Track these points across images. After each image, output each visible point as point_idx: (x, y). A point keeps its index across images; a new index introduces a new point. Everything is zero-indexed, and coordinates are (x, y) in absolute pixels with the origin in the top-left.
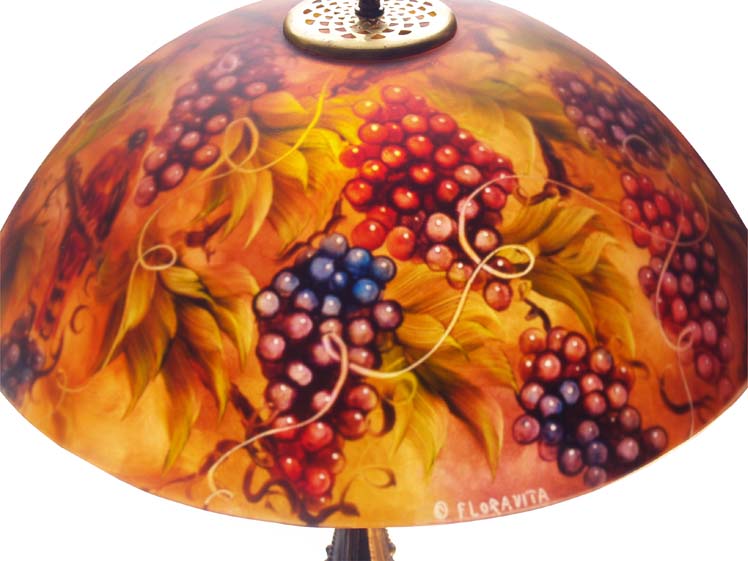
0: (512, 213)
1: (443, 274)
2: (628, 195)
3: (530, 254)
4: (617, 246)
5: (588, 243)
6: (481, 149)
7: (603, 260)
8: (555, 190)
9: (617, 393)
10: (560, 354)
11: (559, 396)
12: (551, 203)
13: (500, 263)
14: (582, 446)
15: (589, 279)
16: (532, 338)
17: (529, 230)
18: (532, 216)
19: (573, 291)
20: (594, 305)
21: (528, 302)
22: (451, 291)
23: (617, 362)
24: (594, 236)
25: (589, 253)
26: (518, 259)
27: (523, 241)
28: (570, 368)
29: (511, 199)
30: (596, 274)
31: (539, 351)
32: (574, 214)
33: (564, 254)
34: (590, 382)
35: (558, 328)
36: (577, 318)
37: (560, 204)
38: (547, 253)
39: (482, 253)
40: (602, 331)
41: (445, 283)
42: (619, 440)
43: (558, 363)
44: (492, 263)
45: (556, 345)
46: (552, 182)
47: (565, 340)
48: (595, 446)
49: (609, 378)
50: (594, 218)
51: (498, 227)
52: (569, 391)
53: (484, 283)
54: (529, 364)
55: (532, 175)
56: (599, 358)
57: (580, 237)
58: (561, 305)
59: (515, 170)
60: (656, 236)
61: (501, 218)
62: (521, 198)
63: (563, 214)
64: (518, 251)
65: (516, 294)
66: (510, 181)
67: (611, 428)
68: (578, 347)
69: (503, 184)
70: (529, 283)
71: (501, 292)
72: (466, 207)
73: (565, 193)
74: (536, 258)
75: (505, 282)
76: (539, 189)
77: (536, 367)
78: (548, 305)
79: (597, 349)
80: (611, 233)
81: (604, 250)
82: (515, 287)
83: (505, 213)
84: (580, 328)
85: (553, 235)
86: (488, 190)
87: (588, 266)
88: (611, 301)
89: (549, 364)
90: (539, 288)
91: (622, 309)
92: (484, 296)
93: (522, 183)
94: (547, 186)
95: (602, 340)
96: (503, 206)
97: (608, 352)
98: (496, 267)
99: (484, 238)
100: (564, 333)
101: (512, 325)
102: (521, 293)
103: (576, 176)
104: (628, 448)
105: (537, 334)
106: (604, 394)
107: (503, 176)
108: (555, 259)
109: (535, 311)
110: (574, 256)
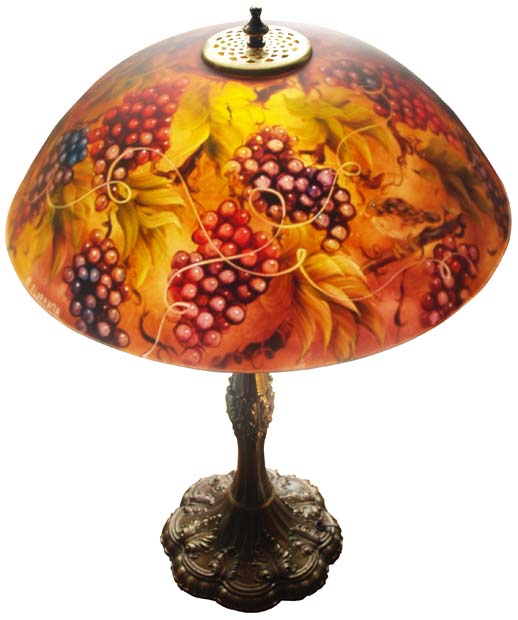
0: (142, 171)
1: (94, 174)
2: (219, 213)
3: (129, 195)
4: (178, 229)
5: (163, 214)
6: (166, 132)
7: (162, 229)
8: (174, 177)
9: (115, 297)
10: (103, 254)
11: (89, 273)
12: (164, 180)
13: (115, 189)
14: (84, 307)
15: (145, 232)
16: (97, 235)
17: (141, 184)
18: (148, 180)
19: (132, 230)
20: (136, 245)
21: (109, 217)
22: (89, 185)
23: (126, 282)
24: (170, 214)
25: (157, 219)
26: (123, 194)
27: (132, 188)
28: (102, 264)
29: (149, 164)
30: (151, 232)
31: (96, 244)
32: (171, 195)
33: (145, 209)
34: (106, 279)
35: (111, 241)
36: (123, 243)
37: (169, 185)
38: (137, 202)
39: (113, 178)
40: (130, 261)
41: (90, 180)
42: (102, 320)
43: (99, 257)
44: (112, 186)
45: (104, 248)
46: (177, 172)
47: (110, 249)
48: (89, 311)
49: (117, 286)
50: (180, 206)
51: (130, 172)
52: (94, 274)
53: (102, 192)
54: (88, 245)
55: (171, 161)
56: (119, 272)
57: (160, 208)
58: (121, 231)
59: (167, 153)
60: (213, 245)
61: (135, 168)
62: (153, 167)
63: (165, 190)
64: (126, 190)
65: (108, 208)
66: (157, 155)
67: (102, 310)
68: (113, 258)
69: (153, 155)
70: (117, 209)
71: (103, 203)
72: (129, 152)
73: (177, 182)
74: (131, 200)
75: (109, 199)
76: (166, 170)
77: (89, 250)
78: (116, 226)
79: (121, 267)
80: (181, 221)
81: (168, 225)
82: (111, 204)
83: (139, 168)
84: (121, 249)
85: (149, 196)
86: (144, 152)
87: (151, 224)
88: (148, 251)
89: (95, 253)
90: (118, 215)
91: (150, 259)
92: (97, 198)
93: (162, 160)
94: (173, 172)
95: (127, 265)
96: (142, 164)
97: (125, 273)
98: (111, 189)
99: (120, 172)
100: (112, 246)
101: (95, 221)
102: (111, 210)
103: (195, 179)
104: (104, 329)
105: (101, 236)
106: (109, 291)
107: (158, 151)
108: (138, 207)
109: (108, 224)
110: (148, 214)
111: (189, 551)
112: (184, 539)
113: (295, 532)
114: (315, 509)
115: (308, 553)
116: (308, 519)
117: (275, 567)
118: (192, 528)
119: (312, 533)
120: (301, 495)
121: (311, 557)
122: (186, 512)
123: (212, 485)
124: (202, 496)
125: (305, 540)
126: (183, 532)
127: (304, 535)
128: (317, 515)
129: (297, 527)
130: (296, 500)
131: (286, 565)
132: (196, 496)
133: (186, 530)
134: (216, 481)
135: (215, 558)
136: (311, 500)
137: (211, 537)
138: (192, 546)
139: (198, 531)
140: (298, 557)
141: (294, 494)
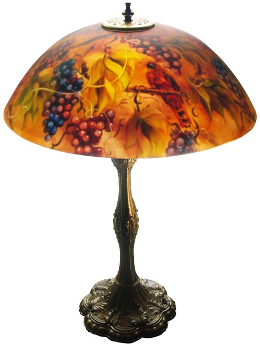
111: (93, 311)
112: (91, 306)
113: (150, 303)
114: (161, 293)
115: (157, 314)
116: (157, 297)
117: (139, 318)
118: (95, 301)
119: (159, 304)
120: (154, 287)
121: (158, 316)
122: (92, 294)
123: (107, 282)
124: (102, 287)
125: (156, 307)
126: (90, 302)
127: (155, 305)
128: (162, 296)
129: (151, 301)
130: (151, 289)
131: (145, 318)
132: (98, 287)
133: (92, 302)
134: (109, 280)
135: (107, 314)
136: (159, 289)
137: (105, 304)
138: (95, 308)
139: (98, 302)
140: (152, 315)
141: (150, 286)
